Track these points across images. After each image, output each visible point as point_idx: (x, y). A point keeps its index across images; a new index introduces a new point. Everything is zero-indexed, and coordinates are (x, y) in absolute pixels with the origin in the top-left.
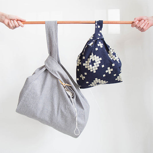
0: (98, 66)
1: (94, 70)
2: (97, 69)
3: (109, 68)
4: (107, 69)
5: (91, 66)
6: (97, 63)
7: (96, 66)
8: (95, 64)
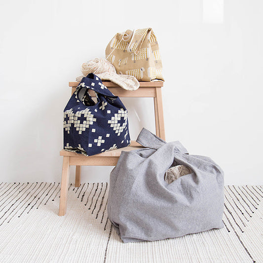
0: (88, 127)
1: (81, 129)
2: (84, 130)
3: (100, 137)
4: (97, 138)
5: (79, 121)
6: (88, 123)
7: (84, 126)
8: (85, 122)
